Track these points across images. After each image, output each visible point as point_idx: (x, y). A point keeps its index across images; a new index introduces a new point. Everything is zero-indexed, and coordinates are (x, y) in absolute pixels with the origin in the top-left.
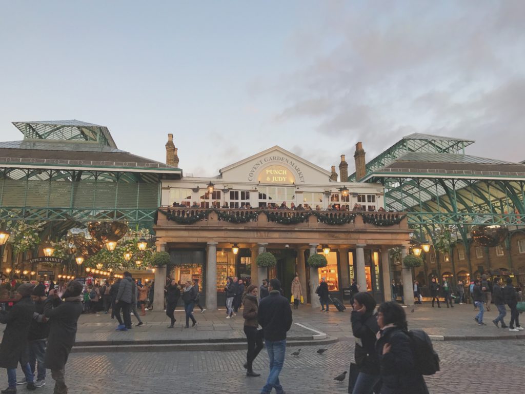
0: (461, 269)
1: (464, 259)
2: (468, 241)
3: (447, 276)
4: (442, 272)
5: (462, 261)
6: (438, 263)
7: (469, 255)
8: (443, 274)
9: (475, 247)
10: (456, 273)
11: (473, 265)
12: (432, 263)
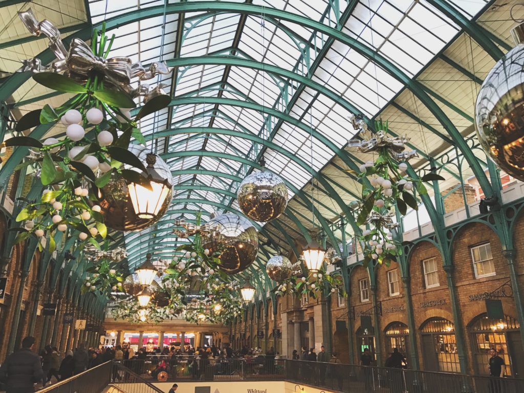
0: (432, 313)
1: (438, 285)
2: (449, 233)
3: (397, 332)
4: (385, 322)
5: (435, 290)
6: (376, 301)
7: (451, 272)
8: (388, 328)
9: (470, 246)
10: (418, 325)
11: (463, 299)
12: (363, 301)
